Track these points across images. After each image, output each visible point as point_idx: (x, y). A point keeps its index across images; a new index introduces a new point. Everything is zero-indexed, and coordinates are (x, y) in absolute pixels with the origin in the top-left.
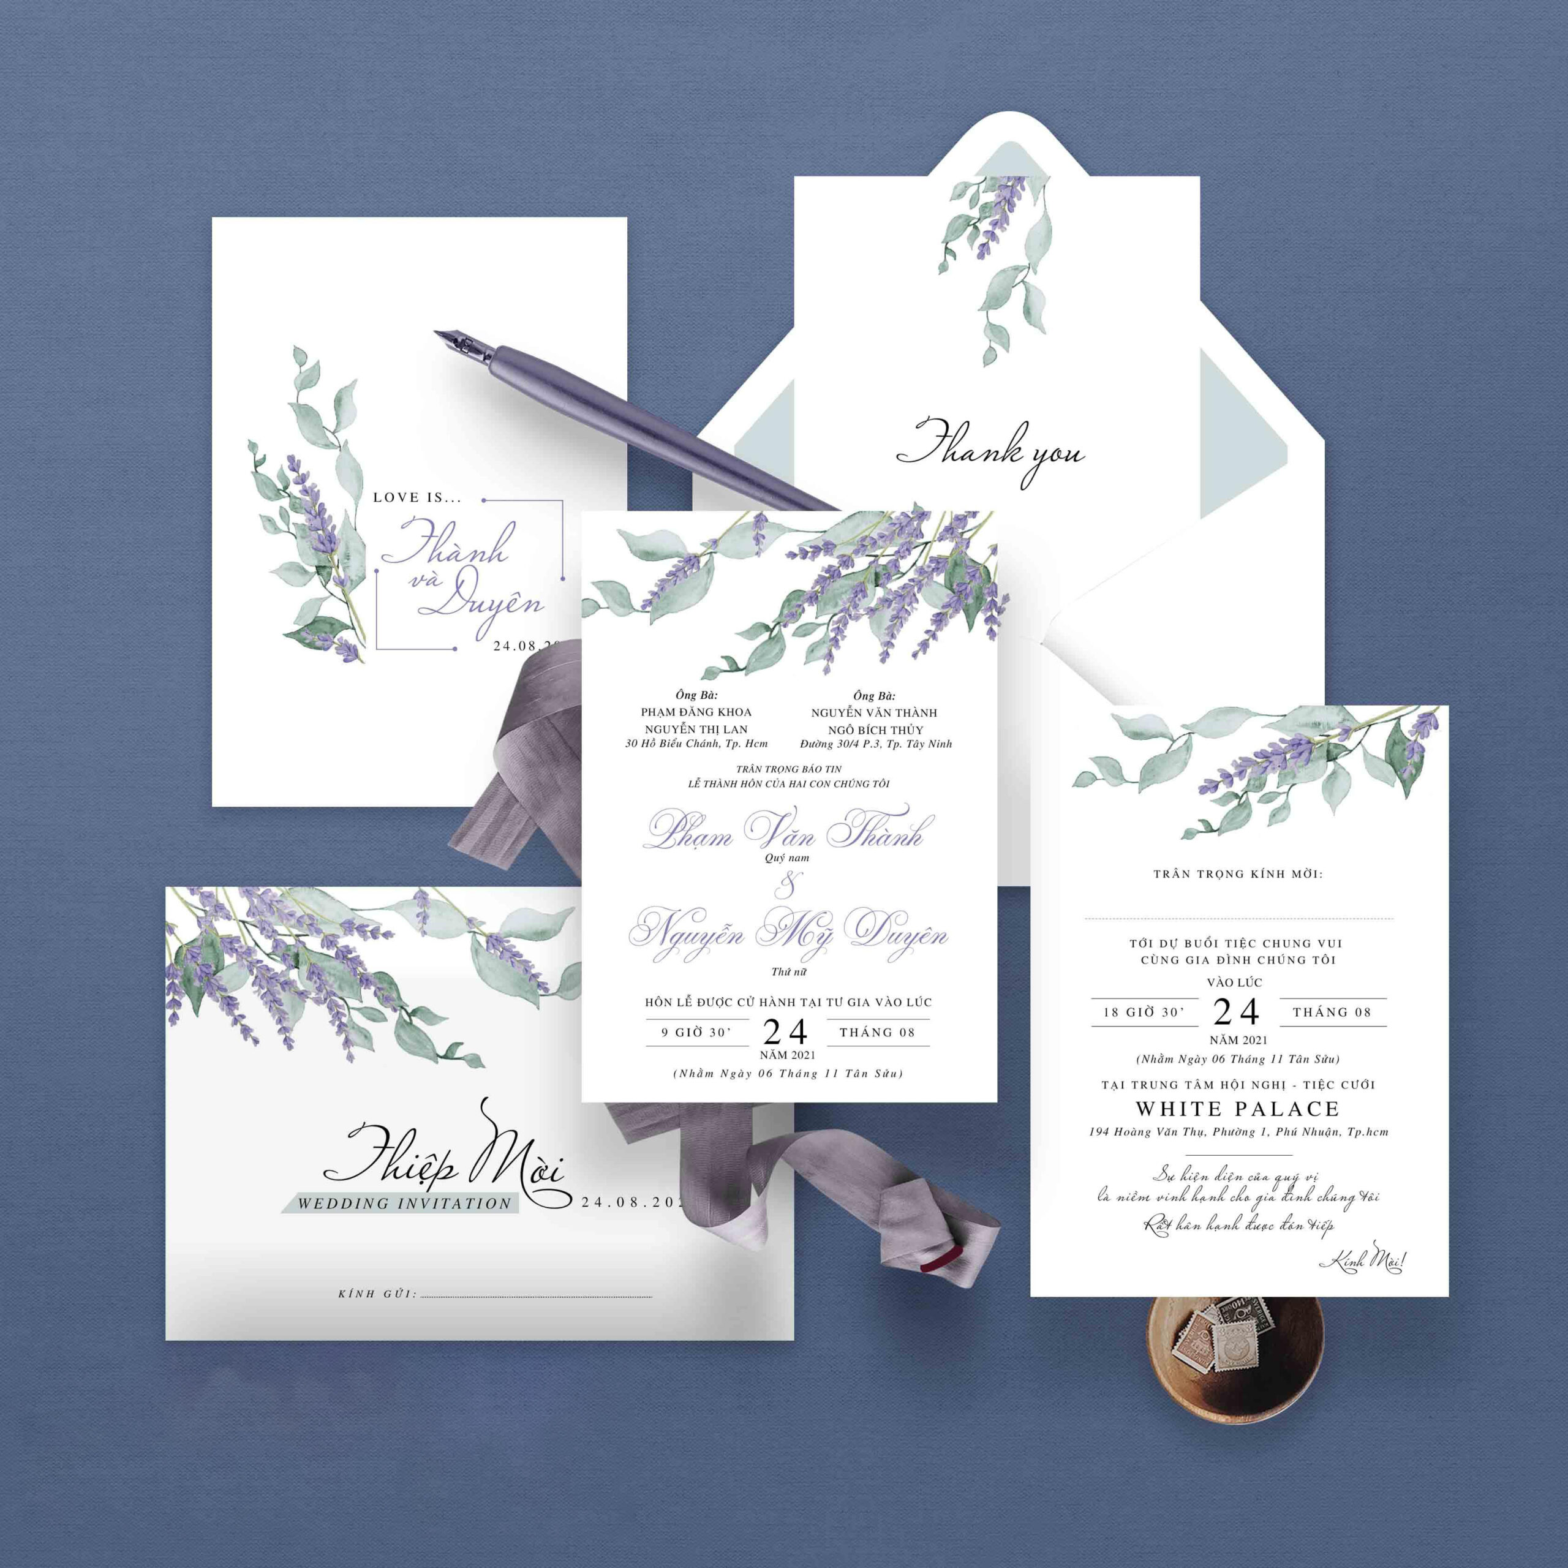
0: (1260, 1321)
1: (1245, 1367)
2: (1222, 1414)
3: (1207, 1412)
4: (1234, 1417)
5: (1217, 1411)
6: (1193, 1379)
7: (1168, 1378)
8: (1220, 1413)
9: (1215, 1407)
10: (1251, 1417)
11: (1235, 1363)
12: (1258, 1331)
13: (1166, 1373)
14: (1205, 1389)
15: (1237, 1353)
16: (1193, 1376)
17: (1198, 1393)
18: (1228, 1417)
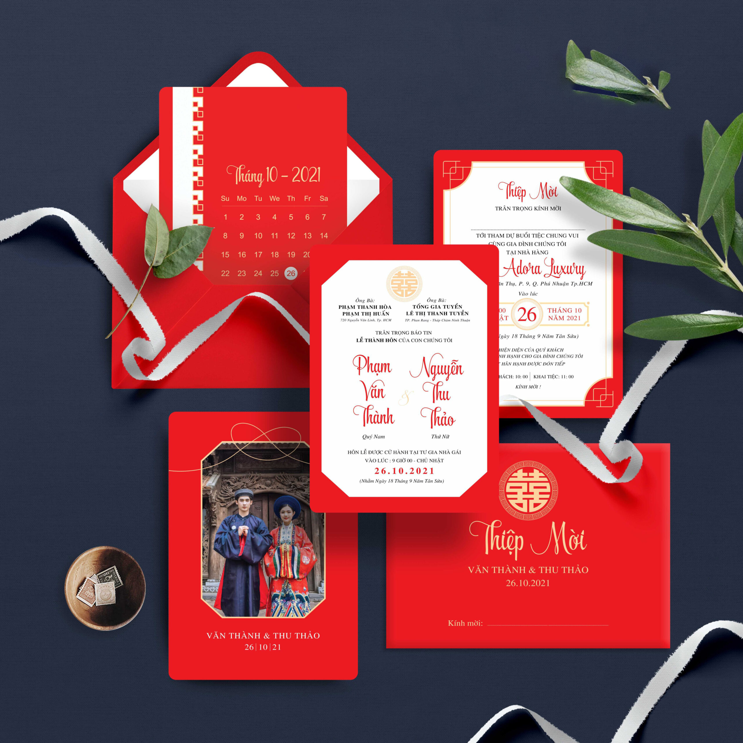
1: (109, 604)
2: (99, 626)
3: (92, 625)
4: (104, 627)
5: (97, 624)
6: (86, 609)
7: (75, 609)
8: (98, 625)
9: (96, 622)
10: (112, 627)
11: (105, 602)
13: (74, 606)
14: (91, 614)
16: (86, 608)
17: (88, 616)
18: (102, 627)
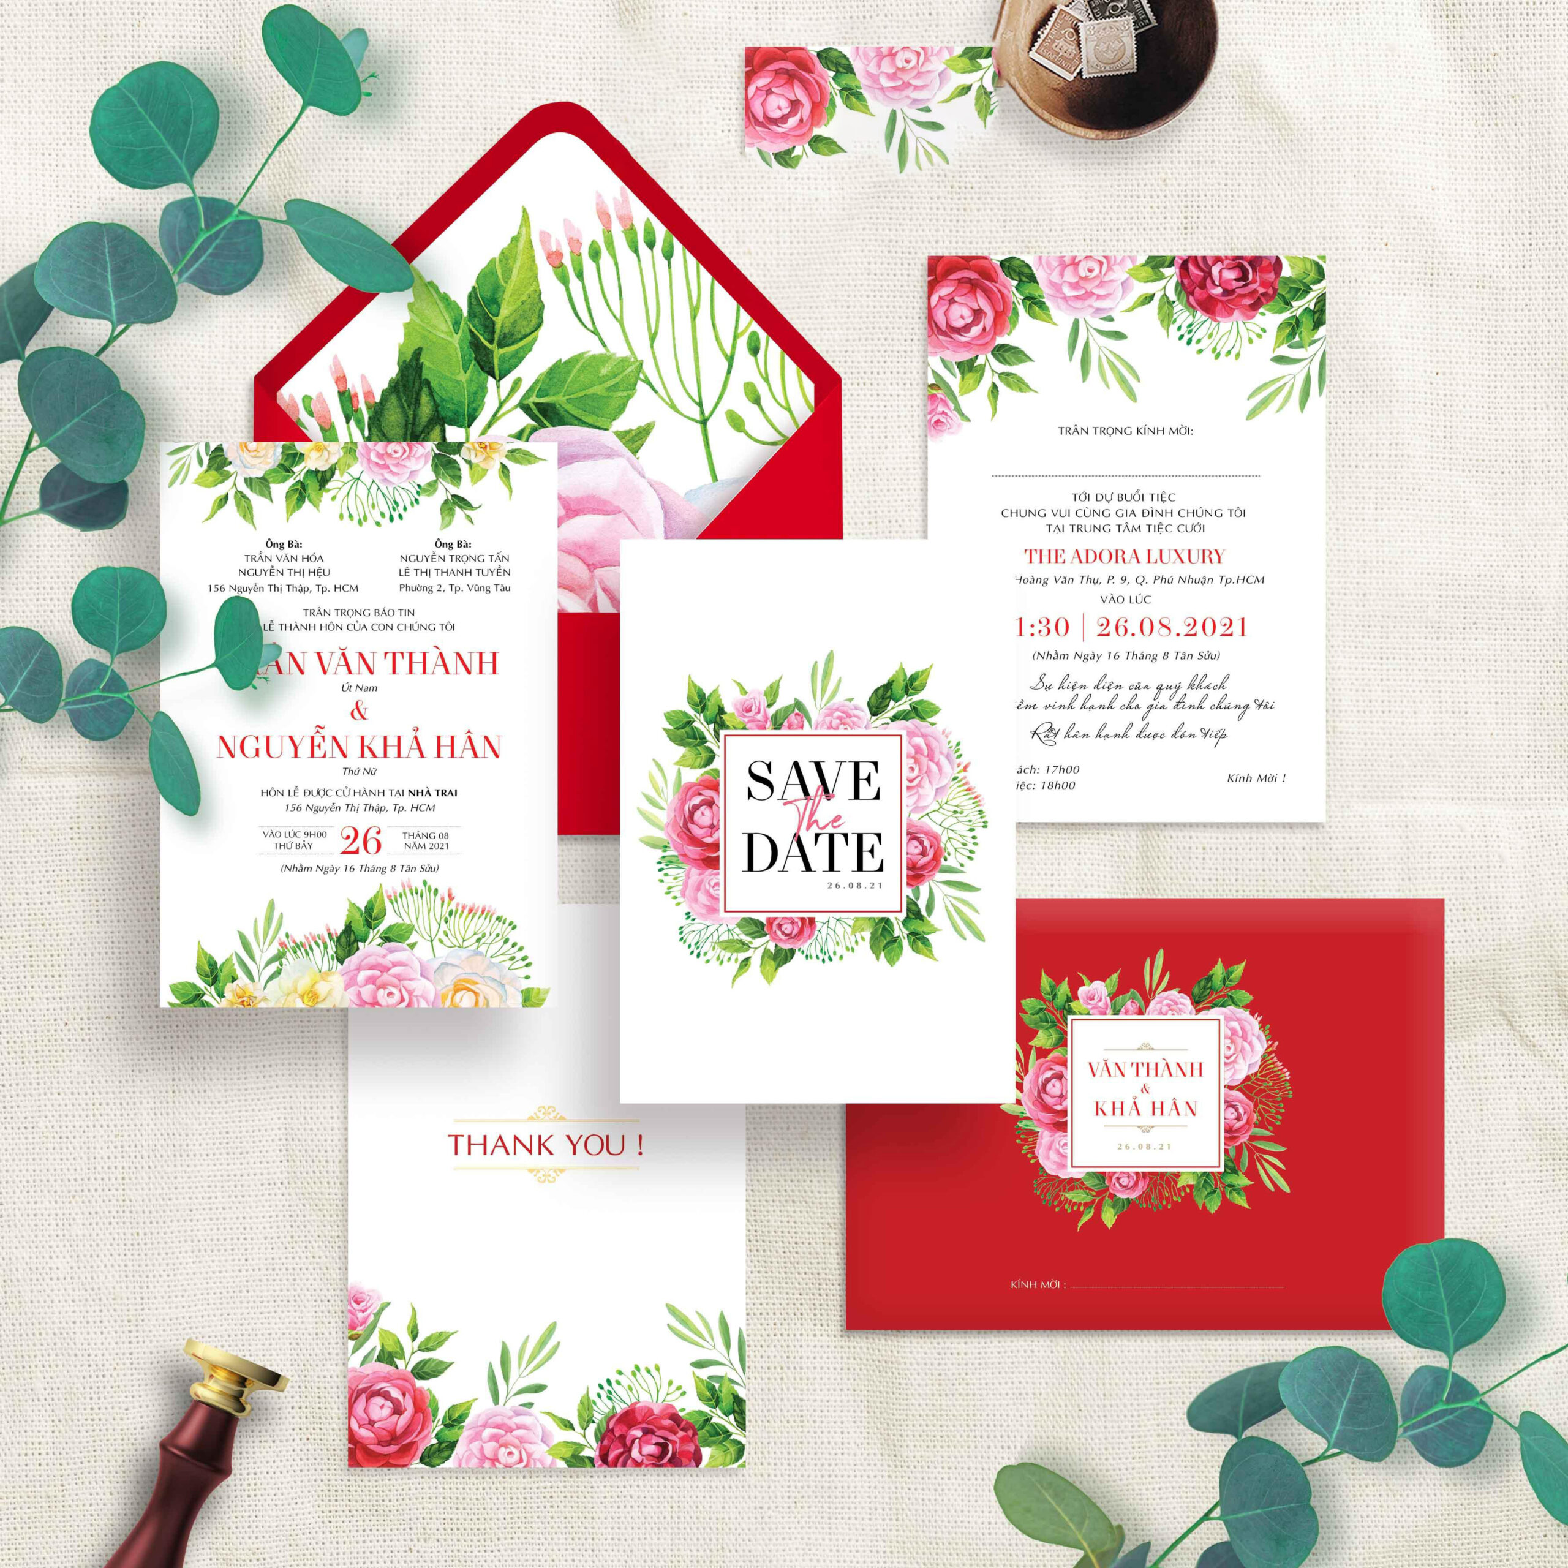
0: (1138, 17)
12: (1136, 30)
15: (1110, 56)
